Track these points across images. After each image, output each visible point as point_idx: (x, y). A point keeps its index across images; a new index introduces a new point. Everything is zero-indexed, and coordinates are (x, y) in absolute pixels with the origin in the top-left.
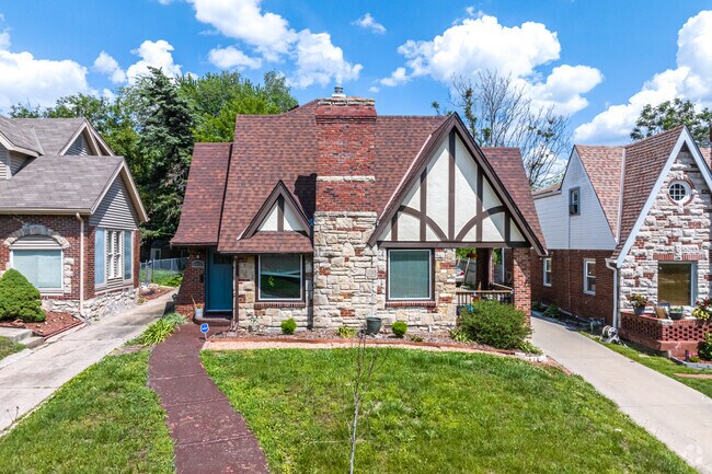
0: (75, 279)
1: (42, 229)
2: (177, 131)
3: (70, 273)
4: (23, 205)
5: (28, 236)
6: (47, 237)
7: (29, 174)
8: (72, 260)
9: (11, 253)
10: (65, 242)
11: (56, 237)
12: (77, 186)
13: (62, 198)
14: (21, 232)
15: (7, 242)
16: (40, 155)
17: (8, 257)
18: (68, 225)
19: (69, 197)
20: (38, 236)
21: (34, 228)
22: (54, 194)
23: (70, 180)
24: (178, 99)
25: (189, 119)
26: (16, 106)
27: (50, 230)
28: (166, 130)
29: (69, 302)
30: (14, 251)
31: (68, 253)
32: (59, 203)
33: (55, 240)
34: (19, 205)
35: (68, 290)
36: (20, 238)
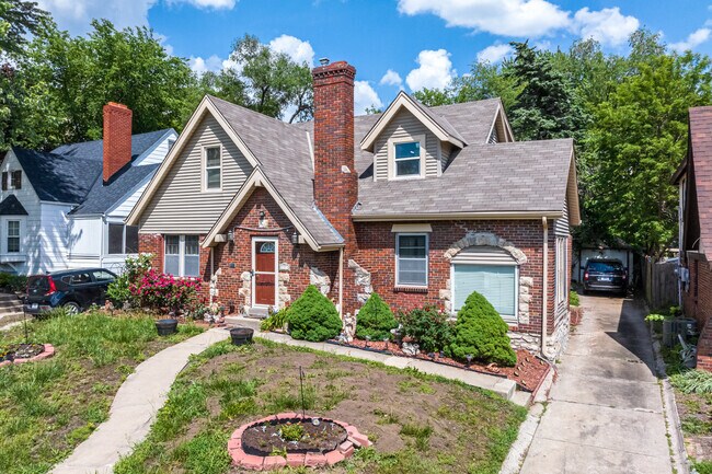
0: (535, 305)
1: (491, 238)
2: (549, 112)
3: (528, 297)
4: (470, 207)
5: (473, 247)
6: (497, 248)
7: (462, 169)
8: (530, 280)
9: (452, 268)
10: (522, 256)
11: (511, 248)
12: (529, 181)
13: (516, 197)
14: (465, 241)
15: (447, 254)
16: (465, 145)
17: (448, 273)
18: (525, 233)
19: (524, 196)
20: (486, 247)
21: (481, 237)
22: (503, 192)
23: (513, 173)
24: (552, 74)
25: (565, 96)
26: (370, 108)
27: (501, 240)
28: (538, 112)
29: (525, 336)
30: (455, 265)
31: (524, 269)
32: (514, 203)
33: (508, 252)
34: (465, 208)
35: (525, 320)
36: (464, 249)
